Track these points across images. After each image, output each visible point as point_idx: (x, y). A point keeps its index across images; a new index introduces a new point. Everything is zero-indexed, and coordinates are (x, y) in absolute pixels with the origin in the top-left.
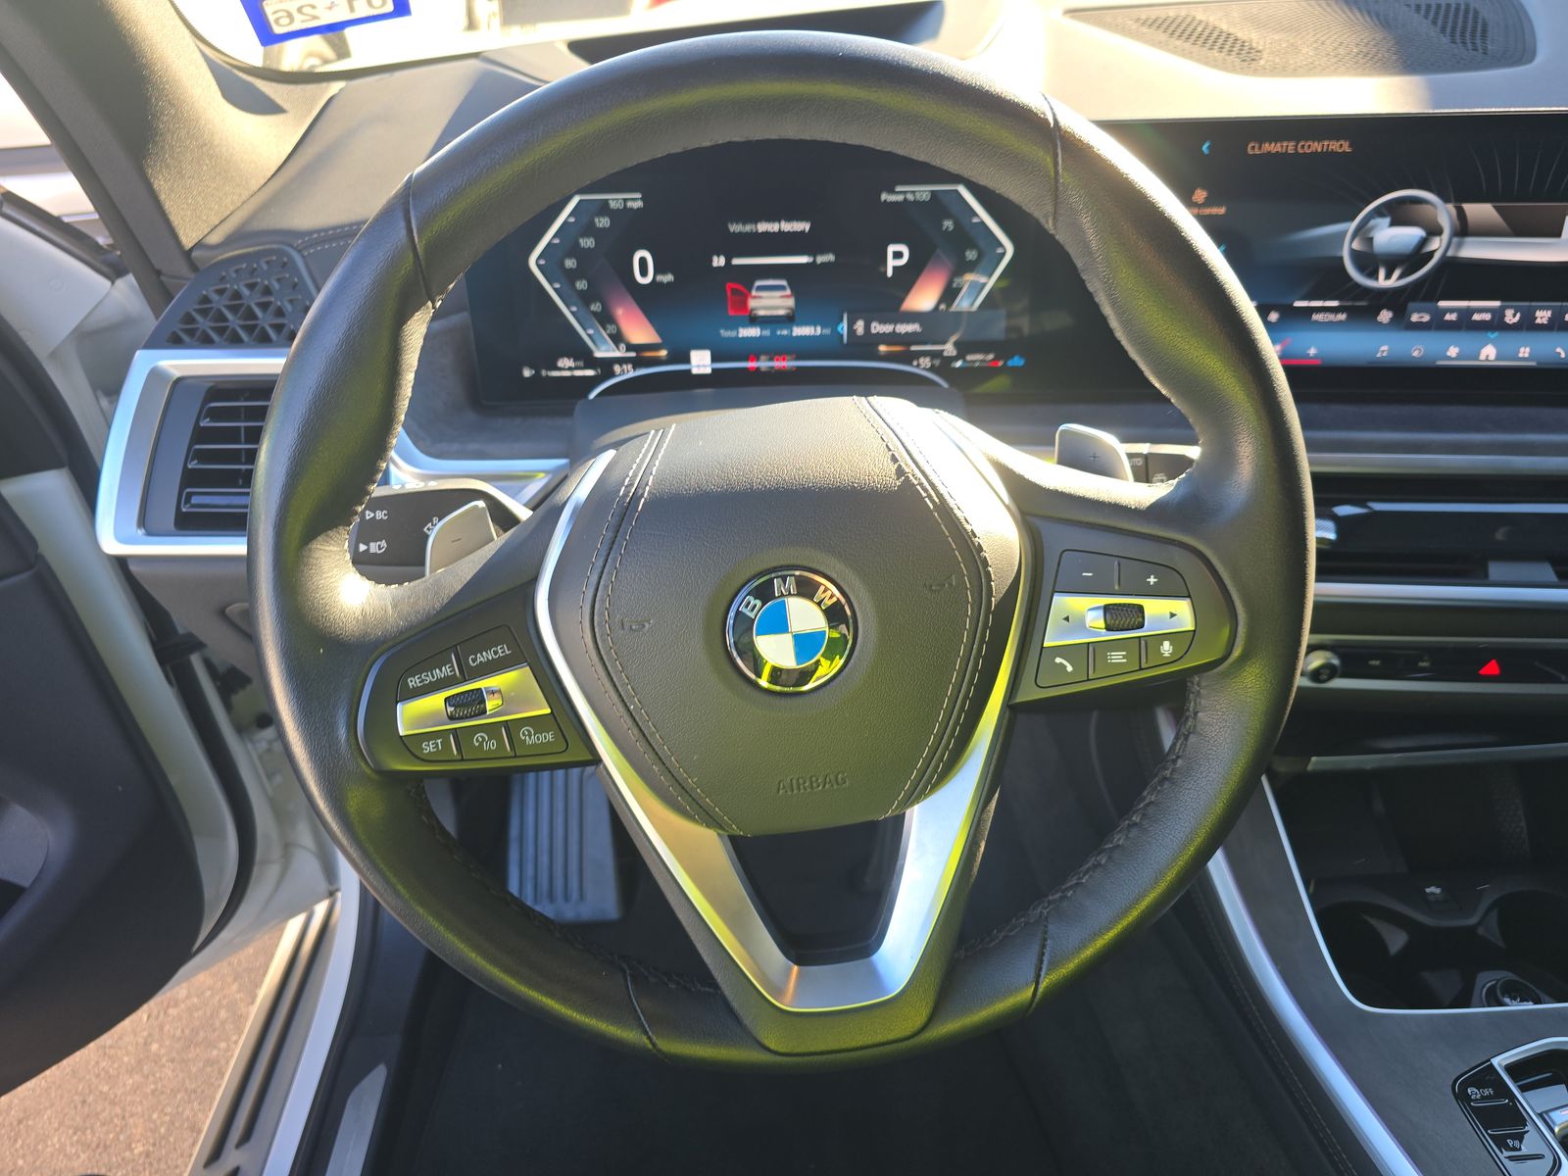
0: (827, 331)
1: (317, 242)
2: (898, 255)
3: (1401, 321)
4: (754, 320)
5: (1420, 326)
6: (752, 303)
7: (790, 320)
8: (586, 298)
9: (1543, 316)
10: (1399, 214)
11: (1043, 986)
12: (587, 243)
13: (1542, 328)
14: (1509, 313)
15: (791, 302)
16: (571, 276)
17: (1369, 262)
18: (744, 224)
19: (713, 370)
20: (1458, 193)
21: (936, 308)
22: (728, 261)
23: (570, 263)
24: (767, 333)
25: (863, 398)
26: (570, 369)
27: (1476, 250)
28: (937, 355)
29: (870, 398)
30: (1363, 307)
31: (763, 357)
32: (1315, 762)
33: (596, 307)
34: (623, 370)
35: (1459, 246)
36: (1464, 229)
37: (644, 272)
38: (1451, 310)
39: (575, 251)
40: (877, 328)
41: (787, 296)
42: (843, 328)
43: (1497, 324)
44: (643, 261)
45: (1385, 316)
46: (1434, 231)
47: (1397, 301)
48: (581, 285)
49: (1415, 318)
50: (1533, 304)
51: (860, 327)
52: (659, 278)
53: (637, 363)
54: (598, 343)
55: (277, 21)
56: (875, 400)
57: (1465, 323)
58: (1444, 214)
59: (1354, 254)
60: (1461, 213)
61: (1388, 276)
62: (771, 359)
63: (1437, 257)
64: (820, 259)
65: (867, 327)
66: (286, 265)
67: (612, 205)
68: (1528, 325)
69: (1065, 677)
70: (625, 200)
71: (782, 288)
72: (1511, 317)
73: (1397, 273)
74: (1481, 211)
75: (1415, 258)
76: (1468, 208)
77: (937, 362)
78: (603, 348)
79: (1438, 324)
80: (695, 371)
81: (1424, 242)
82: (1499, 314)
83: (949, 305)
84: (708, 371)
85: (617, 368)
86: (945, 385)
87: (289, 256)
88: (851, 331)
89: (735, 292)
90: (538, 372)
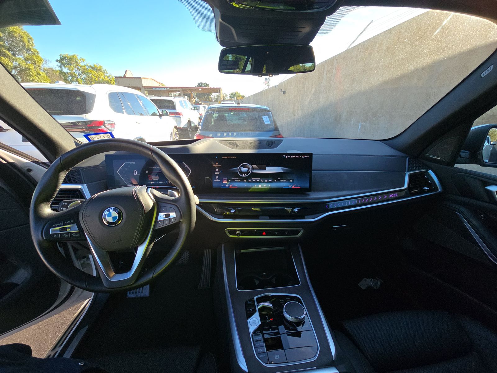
1: (85, 169)
3: (247, 181)
5: (250, 182)
6: (152, 178)
8: (126, 177)
9: (266, 181)
10: (244, 166)
11: (154, 276)
12: (127, 169)
13: (266, 182)
14: (262, 180)
16: (124, 174)
17: (242, 173)
20: (252, 164)
22: (149, 172)
23: (124, 172)
24: (155, 182)
27: (255, 171)
30: (242, 179)
32: (243, 251)
33: (128, 178)
35: (253, 171)
36: (253, 169)
37: (135, 174)
38: (254, 180)
41: (158, 177)
43: (260, 182)
44: (135, 172)
45: (245, 181)
46: (249, 169)
47: (247, 178)
49: (249, 181)
50: (257, 179)
52: (138, 174)
55: (91, 139)
57: (256, 182)
58: (250, 166)
59: (239, 172)
60: (252, 166)
61: (244, 175)
63: (250, 172)
66: (79, 172)
67: (130, 164)
68: (264, 182)
69: (161, 226)
70: (133, 163)
72: (262, 181)
73: (245, 175)
74: (255, 166)
75: (247, 172)
76: (253, 166)
78: (129, 185)
79: (252, 182)
81: (248, 170)
82: (260, 180)
87: (79, 171)
89: (150, 176)
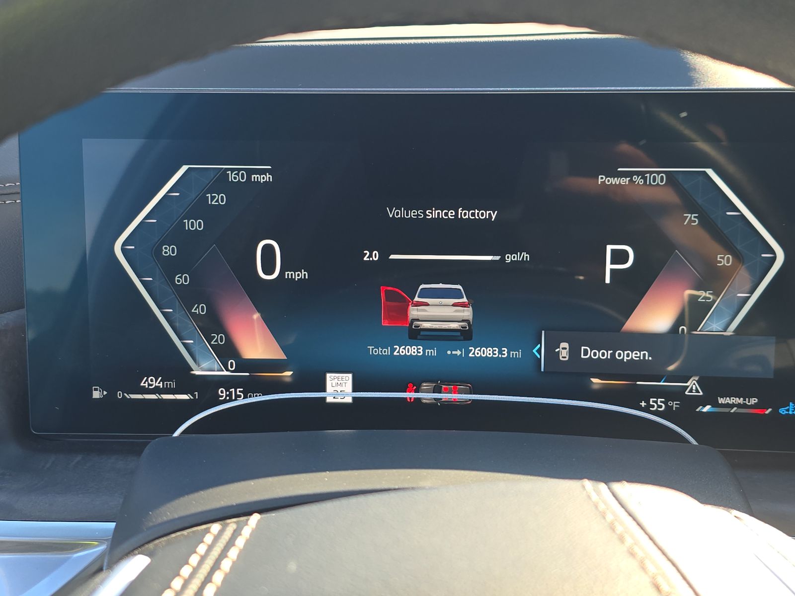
0: (517, 354)
2: (618, 257)
4: (416, 335)
6: (414, 312)
7: (465, 335)
8: (188, 297)
12: (195, 225)
15: (467, 313)
16: (170, 267)
18: (407, 209)
19: (354, 398)
21: (674, 329)
22: (384, 256)
23: (168, 251)
24: (432, 352)
25: (602, 486)
26: (157, 390)
28: (679, 394)
29: (616, 486)
31: (425, 386)
33: (200, 309)
34: (230, 395)
39: (178, 235)
40: (589, 353)
41: (463, 305)
42: (540, 351)
44: (268, 251)
48: (182, 280)
51: (564, 351)
52: (288, 274)
53: (249, 387)
54: (197, 357)
56: (624, 489)
62: (437, 390)
64: (509, 258)
65: (574, 352)
67: (232, 177)
70: (250, 172)
71: (455, 294)
77: (675, 405)
78: (205, 365)
80: (330, 400)
83: (694, 326)
84: (349, 400)
85: (222, 393)
86: (694, 442)
88: (552, 355)
89: (390, 296)
90: (112, 394)
